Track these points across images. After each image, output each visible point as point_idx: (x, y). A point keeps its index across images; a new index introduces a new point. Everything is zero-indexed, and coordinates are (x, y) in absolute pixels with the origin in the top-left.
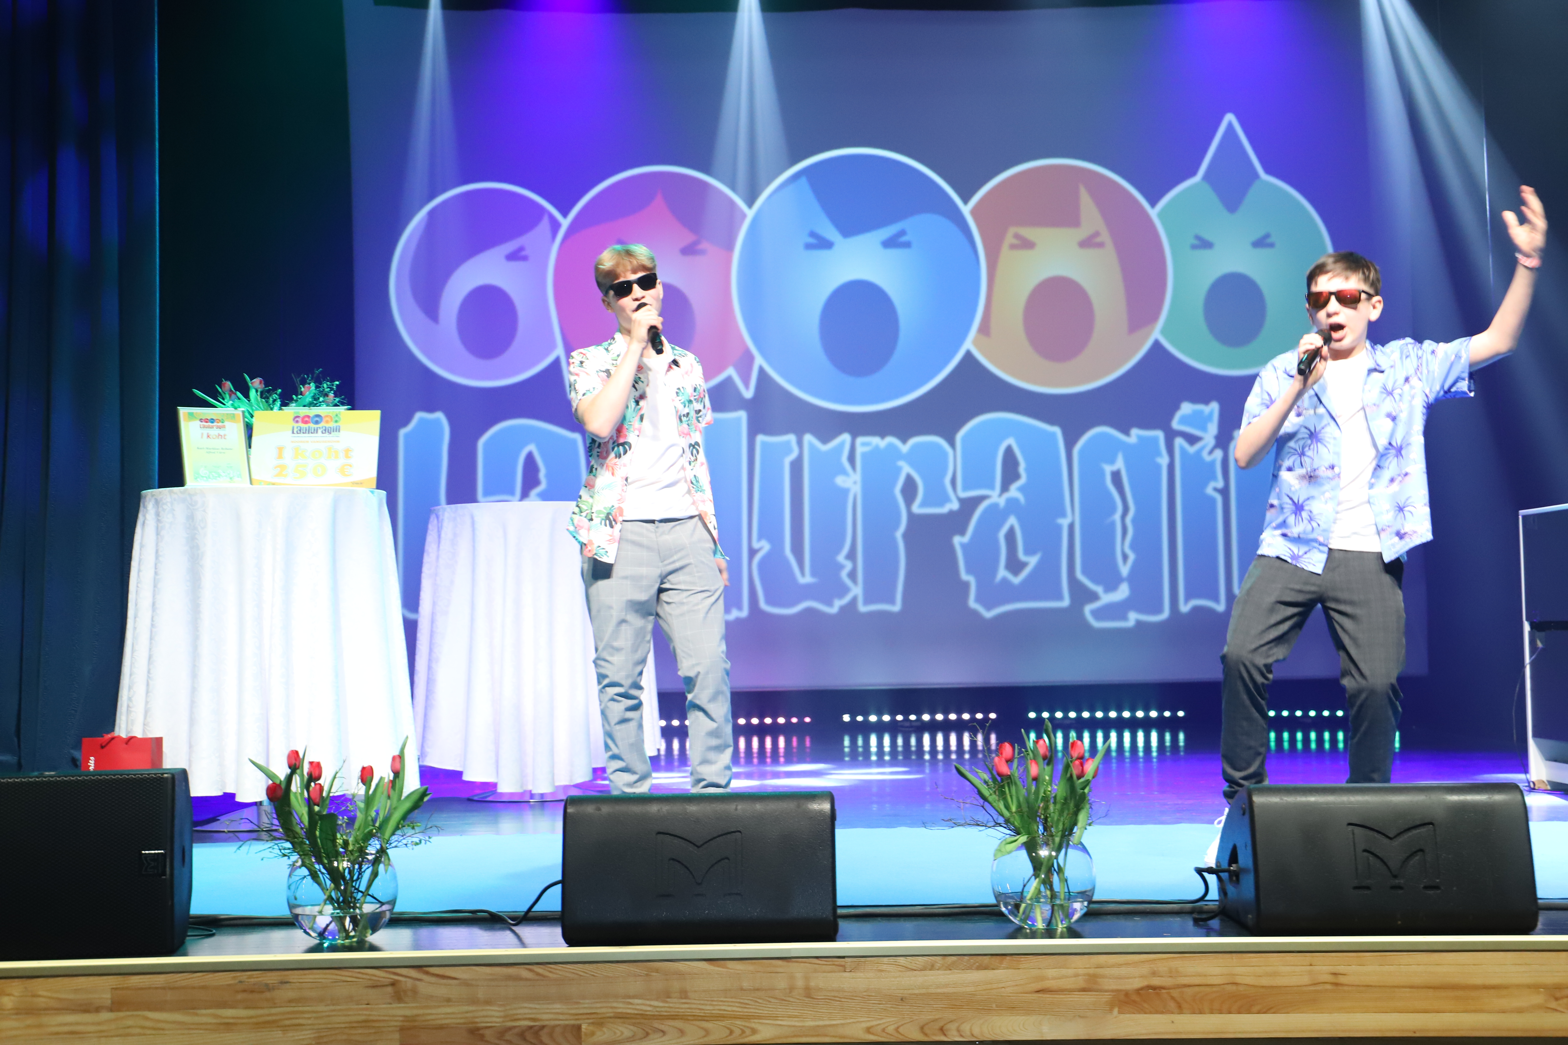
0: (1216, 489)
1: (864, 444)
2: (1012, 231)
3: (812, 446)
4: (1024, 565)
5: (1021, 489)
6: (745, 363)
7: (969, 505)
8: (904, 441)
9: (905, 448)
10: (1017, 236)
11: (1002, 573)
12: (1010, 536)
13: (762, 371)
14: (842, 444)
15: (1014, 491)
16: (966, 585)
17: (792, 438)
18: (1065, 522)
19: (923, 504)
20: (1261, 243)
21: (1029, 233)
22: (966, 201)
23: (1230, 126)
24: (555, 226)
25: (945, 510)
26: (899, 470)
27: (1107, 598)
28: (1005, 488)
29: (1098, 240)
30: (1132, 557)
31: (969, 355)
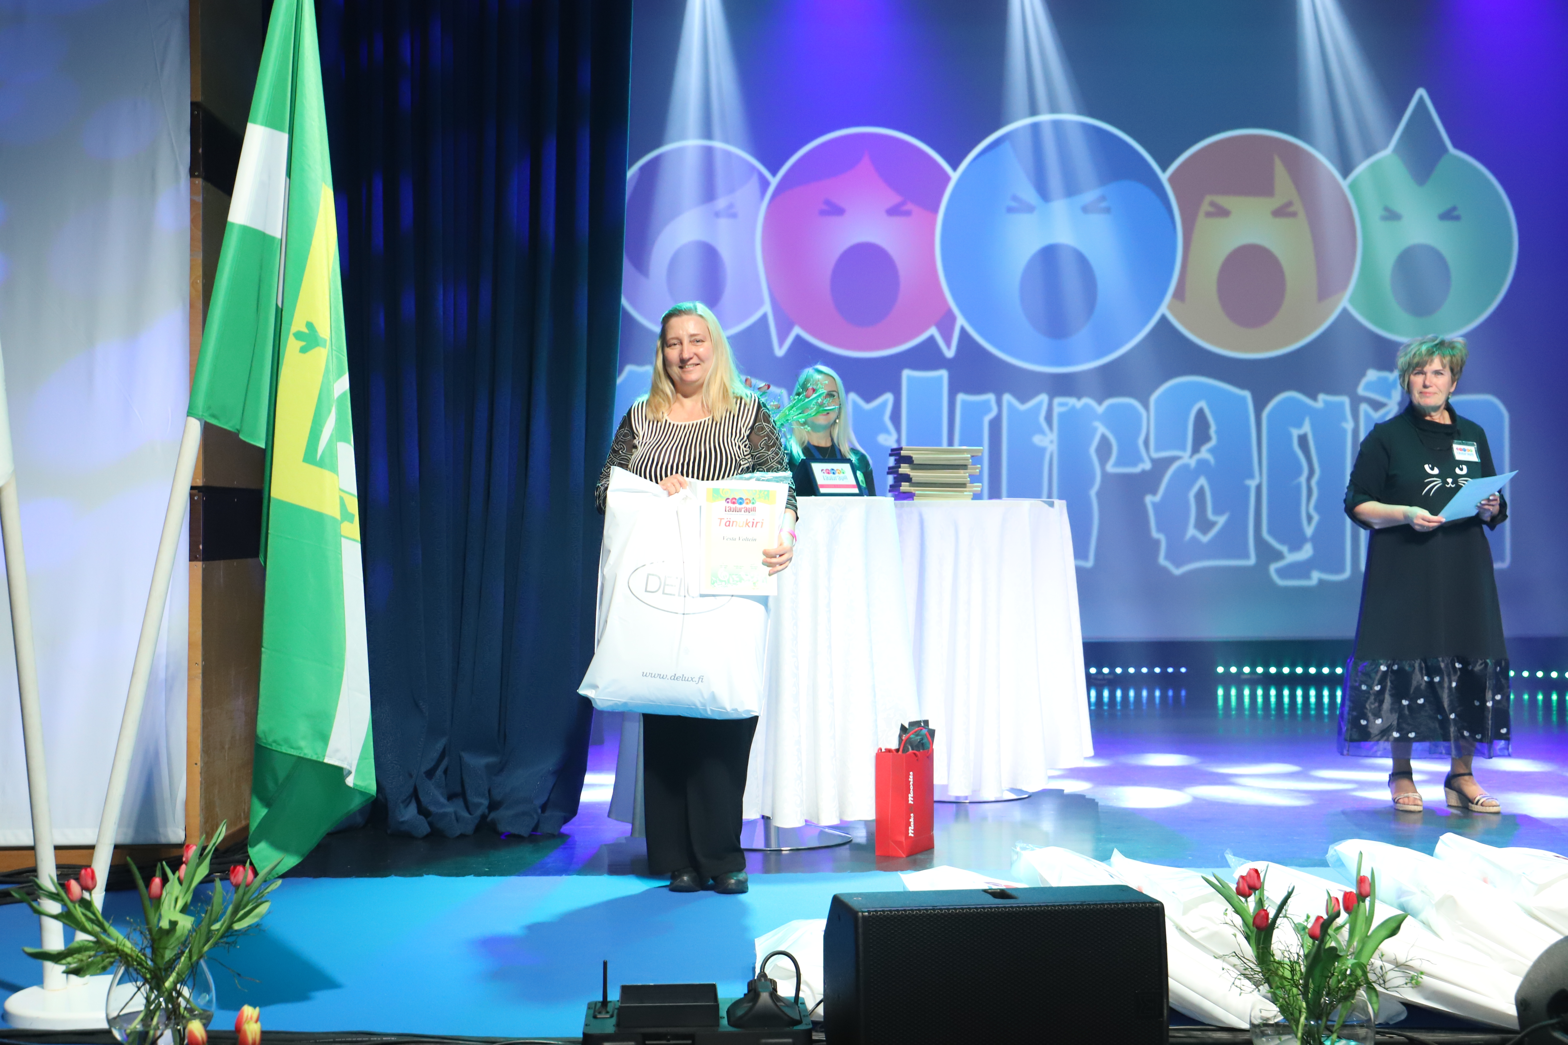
1: (1061, 405)
2: (1208, 198)
3: (1010, 405)
4: (1213, 524)
5: (1211, 451)
6: (946, 323)
7: (1161, 465)
8: (1100, 402)
9: (1100, 409)
10: (1212, 204)
11: (1192, 531)
12: (1200, 495)
13: (963, 331)
14: (1040, 404)
15: (1204, 453)
16: (1157, 542)
17: (991, 397)
18: (1252, 484)
19: (1118, 464)
20: (1449, 215)
21: (1225, 201)
22: (1164, 169)
23: (1421, 100)
24: (765, 184)
25: (1137, 469)
26: (1095, 430)
27: (1292, 558)
28: (1196, 450)
29: (1292, 209)
30: (1316, 518)
31: (1164, 320)
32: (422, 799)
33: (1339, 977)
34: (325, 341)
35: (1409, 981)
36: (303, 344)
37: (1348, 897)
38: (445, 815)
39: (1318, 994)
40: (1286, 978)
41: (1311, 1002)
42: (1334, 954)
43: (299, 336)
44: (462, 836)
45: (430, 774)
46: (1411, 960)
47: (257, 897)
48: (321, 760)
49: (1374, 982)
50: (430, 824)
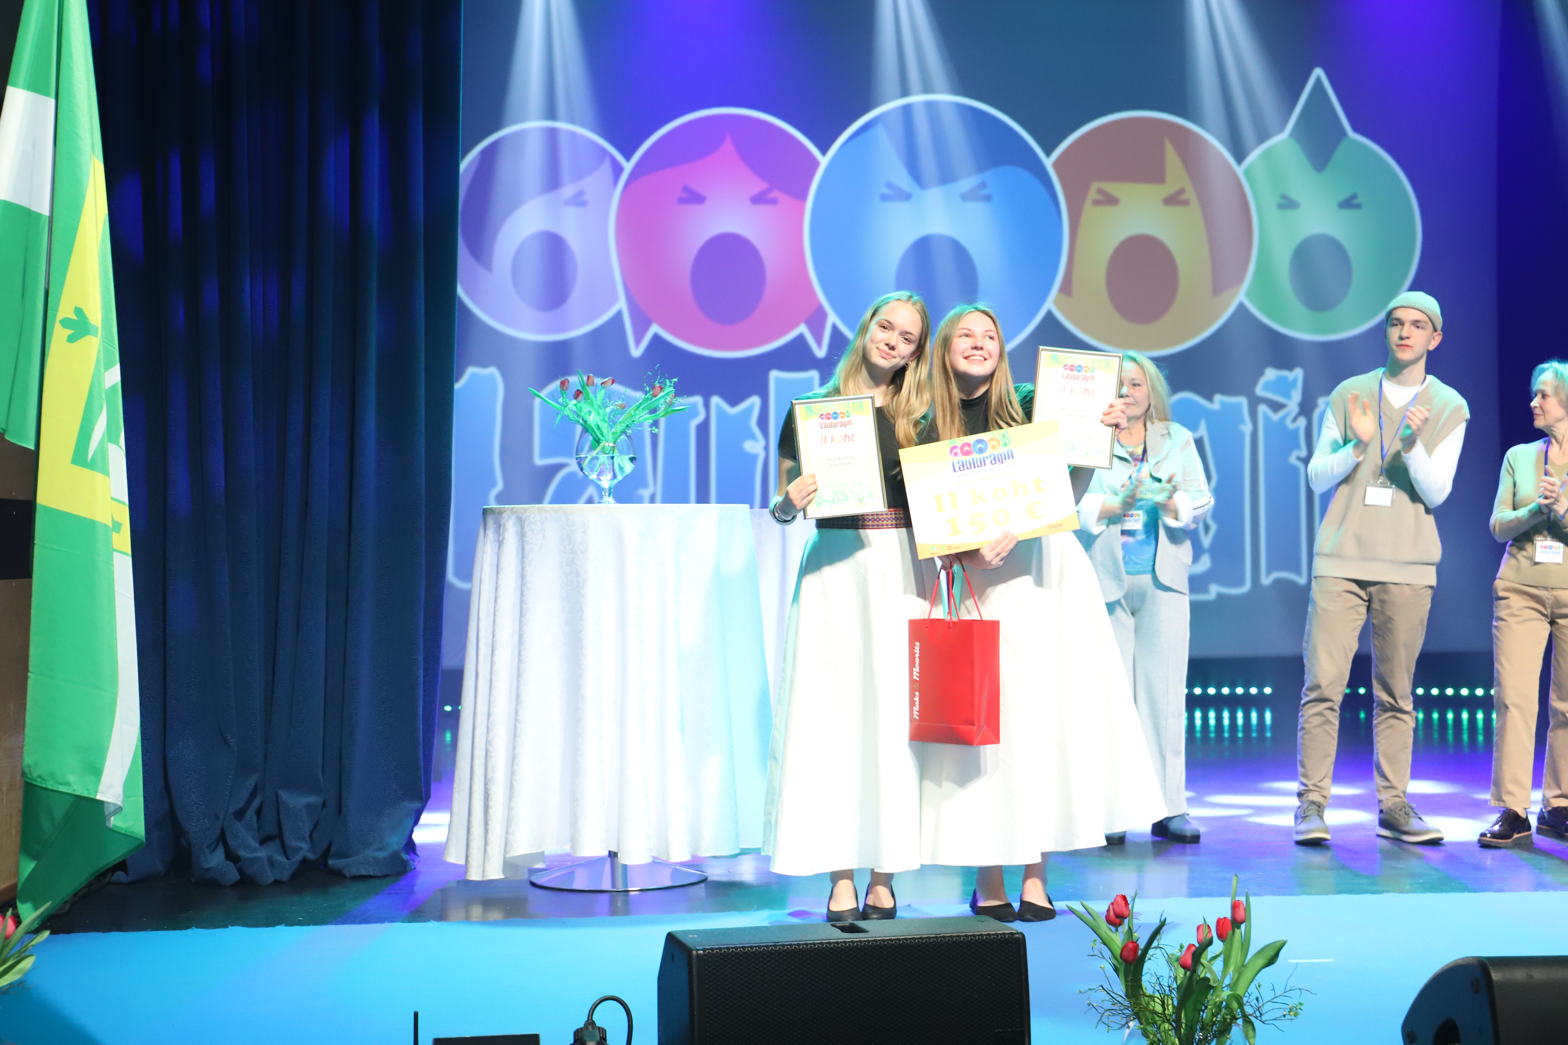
0: (1299, 458)
2: (1095, 186)
6: (817, 320)
10: (1100, 191)
13: (835, 330)
21: (1112, 188)
22: (1048, 153)
23: (1318, 81)
24: (618, 169)
29: (1184, 197)
30: (1214, 527)
31: (1049, 315)
32: (231, 843)
33: (1214, 1010)
34: (97, 328)
35: (1288, 1013)
36: (70, 332)
37: (1221, 923)
38: (257, 860)
39: (1191, 1030)
40: (1157, 1013)
41: (1184, 1038)
42: (1206, 986)
43: (66, 323)
44: (277, 882)
45: (240, 815)
46: (1290, 990)
47: (19, 951)
48: (92, 796)
49: (1250, 1015)
50: (240, 871)
